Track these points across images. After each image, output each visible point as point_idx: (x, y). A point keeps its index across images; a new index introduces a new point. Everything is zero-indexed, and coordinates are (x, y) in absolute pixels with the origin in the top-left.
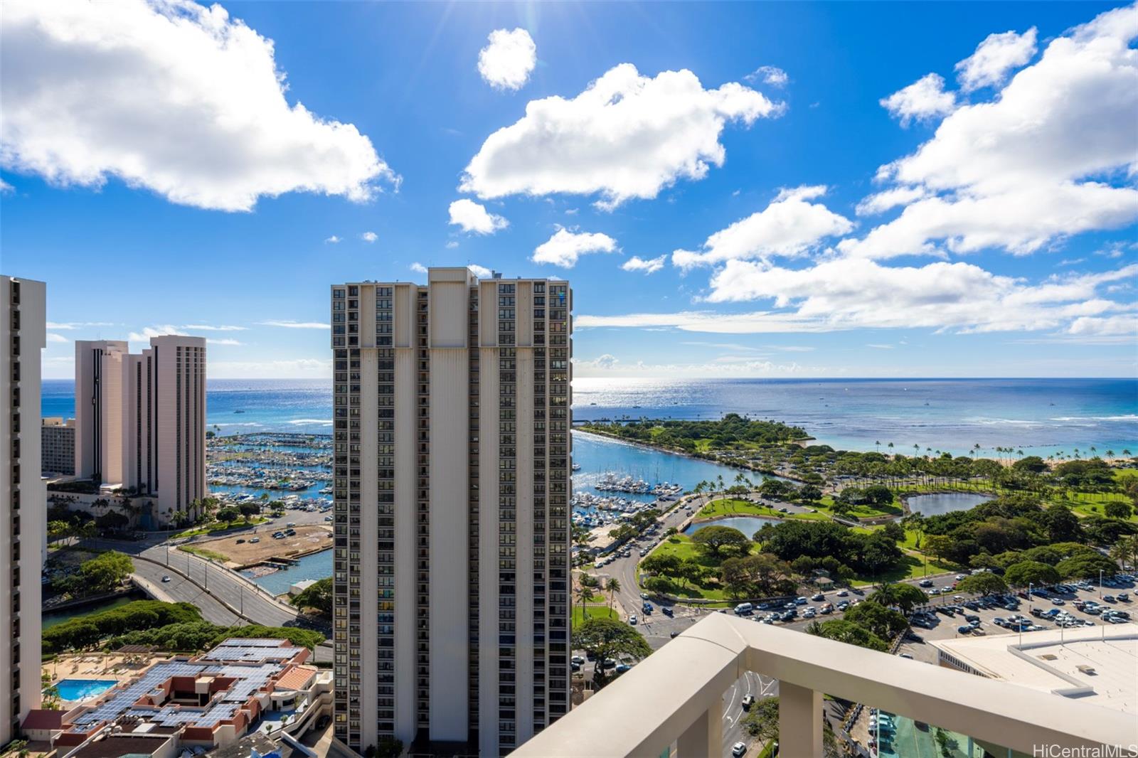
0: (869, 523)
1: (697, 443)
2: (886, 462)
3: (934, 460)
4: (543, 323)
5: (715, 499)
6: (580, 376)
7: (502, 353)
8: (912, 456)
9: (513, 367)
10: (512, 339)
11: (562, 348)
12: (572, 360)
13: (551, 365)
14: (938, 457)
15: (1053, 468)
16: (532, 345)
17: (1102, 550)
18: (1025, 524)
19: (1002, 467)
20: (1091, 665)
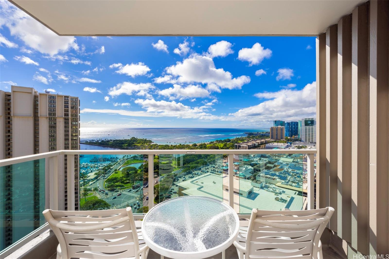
0: (165, 160)
1: (123, 145)
2: (169, 147)
3: (178, 145)
4: (68, 110)
5: (128, 160)
7: (50, 119)
8: (174, 145)
9: (55, 124)
10: (55, 114)
11: (76, 118)
12: (80, 122)
13: (71, 123)
14: (179, 145)
15: (198, 145)
16: (64, 117)
17: (205, 160)
18: (193, 157)
19: (190, 146)
20: (203, 182)
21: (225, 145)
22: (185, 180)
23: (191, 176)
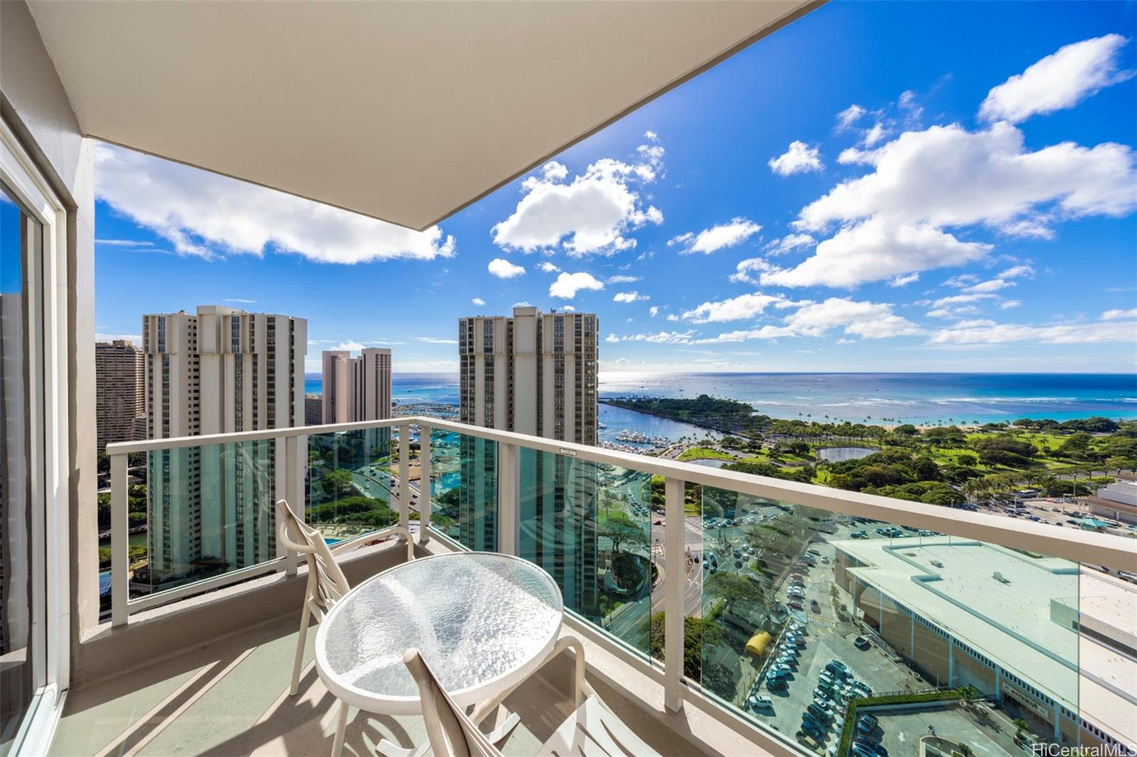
0: (793, 465)
1: (680, 412)
2: (806, 426)
3: (839, 426)
4: (580, 339)
5: (691, 448)
6: (604, 371)
7: (556, 357)
8: (824, 423)
9: (563, 365)
10: (562, 349)
11: (592, 354)
12: (598, 361)
13: (586, 364)
14: (842, 424)
15: (922, 432)
16: (574, 352)
17: (955, 487)
18: (900, 468)
19: (885, 431)
20: (940, 561)
21: (1080, 444)
22: (864, 538)
23: (888, 530)
